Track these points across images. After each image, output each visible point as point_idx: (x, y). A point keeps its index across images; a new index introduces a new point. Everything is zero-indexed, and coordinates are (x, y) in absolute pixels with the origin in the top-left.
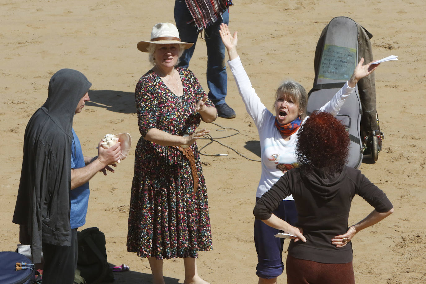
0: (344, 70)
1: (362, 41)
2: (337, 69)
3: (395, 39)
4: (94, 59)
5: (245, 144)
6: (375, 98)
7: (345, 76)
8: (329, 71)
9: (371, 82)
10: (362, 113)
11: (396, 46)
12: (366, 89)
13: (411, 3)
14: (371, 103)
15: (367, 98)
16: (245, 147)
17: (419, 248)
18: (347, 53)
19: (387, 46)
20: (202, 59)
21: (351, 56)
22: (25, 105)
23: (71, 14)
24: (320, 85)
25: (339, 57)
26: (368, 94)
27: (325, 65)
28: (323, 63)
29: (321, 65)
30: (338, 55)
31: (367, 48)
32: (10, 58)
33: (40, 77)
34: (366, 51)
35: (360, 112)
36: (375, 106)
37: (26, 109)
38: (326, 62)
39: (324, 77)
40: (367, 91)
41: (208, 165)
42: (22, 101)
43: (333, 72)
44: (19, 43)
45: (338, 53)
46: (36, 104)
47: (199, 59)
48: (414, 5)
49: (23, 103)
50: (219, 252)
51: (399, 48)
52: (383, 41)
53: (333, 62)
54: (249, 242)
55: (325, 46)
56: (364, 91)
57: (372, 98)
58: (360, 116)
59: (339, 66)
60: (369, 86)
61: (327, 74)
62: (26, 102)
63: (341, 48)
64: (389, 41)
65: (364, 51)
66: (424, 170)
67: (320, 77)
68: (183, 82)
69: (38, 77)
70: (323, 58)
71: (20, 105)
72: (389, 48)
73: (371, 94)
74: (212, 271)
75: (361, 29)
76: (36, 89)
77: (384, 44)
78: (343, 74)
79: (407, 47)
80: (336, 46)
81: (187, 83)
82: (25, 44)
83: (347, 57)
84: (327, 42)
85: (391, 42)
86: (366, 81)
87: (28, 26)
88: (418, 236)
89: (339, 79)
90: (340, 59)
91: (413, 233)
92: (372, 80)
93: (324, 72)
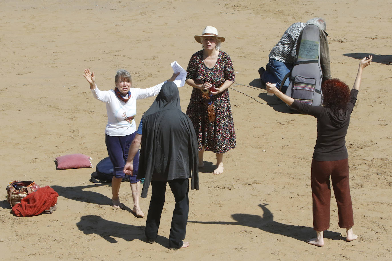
0: (312, 53)
1: (323, 37)
2: (308, 53)
3: (345, 37)
4: (179, 49)
5: (259, 95)
6: (330, 69)
7: (313, 57)
8: (304, 54)
9: (327, 60)
10: (323, 77)
11: (345, 41)
12: (324, 64)
13: (355, 18)
14: (328, 72)
15: (325, 69)
16: (259, 96)
17: (351, 151)
18: (314, 44)
19: (340, 41)
20: (238, 48)
21: (316, 46)
22: (139, 74)
23: (167, 24)
24: (299, 62)
25: (309, 47)
26: (326, 67)
27: (302, 51)
28: (301, 50)
29: (300, 51)
30: (309, 45)
31: (325, 41)
32: (132, 49)
33: (148, 59)
34: (325, 43)
35: (321, 76)
36: (330, 73)
37: (139, 76)
38: (302, 49)
39: (301, 57)
40: (325, 65)
41: (238, 106)
42: (137, 73)
43: (306, 55)
44: (138, 41)
45: (309, 44)
46: (145, 74)
47: (237, 48)
48: (356, 18)
49: (138, 73)
50: (241, 154)
51: (347, 42)
52: (338, 38)
53: (306, 49)
54: (258, 148)
55: (302, 41)
56: (324, 65)
57: (328, 68)
58: (321, 79)
59: (310, 51)
60: (326, 62)
61: (303, 56)
62: (139, 73)
63: (311, 41)
64: (342, 38)
65: (324, 43)
66: (357, 108)
67: (299, 57)
68: (218, 61)
69: (147, 59)
70: (301, 47)
71: (137, 74)
72: (342, 42)
73: (327, 67)
74: (237, 164)
75: (322, 31)
76: (145, 66)
77: (339, 40)
78: (311, 56)
79: (351, 41)
80: (308, 41)
81: (220, 62)
82: (141, 41)
83: (314, 47)
84: (303, 38)
85: (343, 39)
86: (325, 59)
87: (143, 31)
88: (351, 144)
89: (310, 59)
90: (310, 48)
91: (349, 143)
92: (328, 59)
93: (301, 55)
